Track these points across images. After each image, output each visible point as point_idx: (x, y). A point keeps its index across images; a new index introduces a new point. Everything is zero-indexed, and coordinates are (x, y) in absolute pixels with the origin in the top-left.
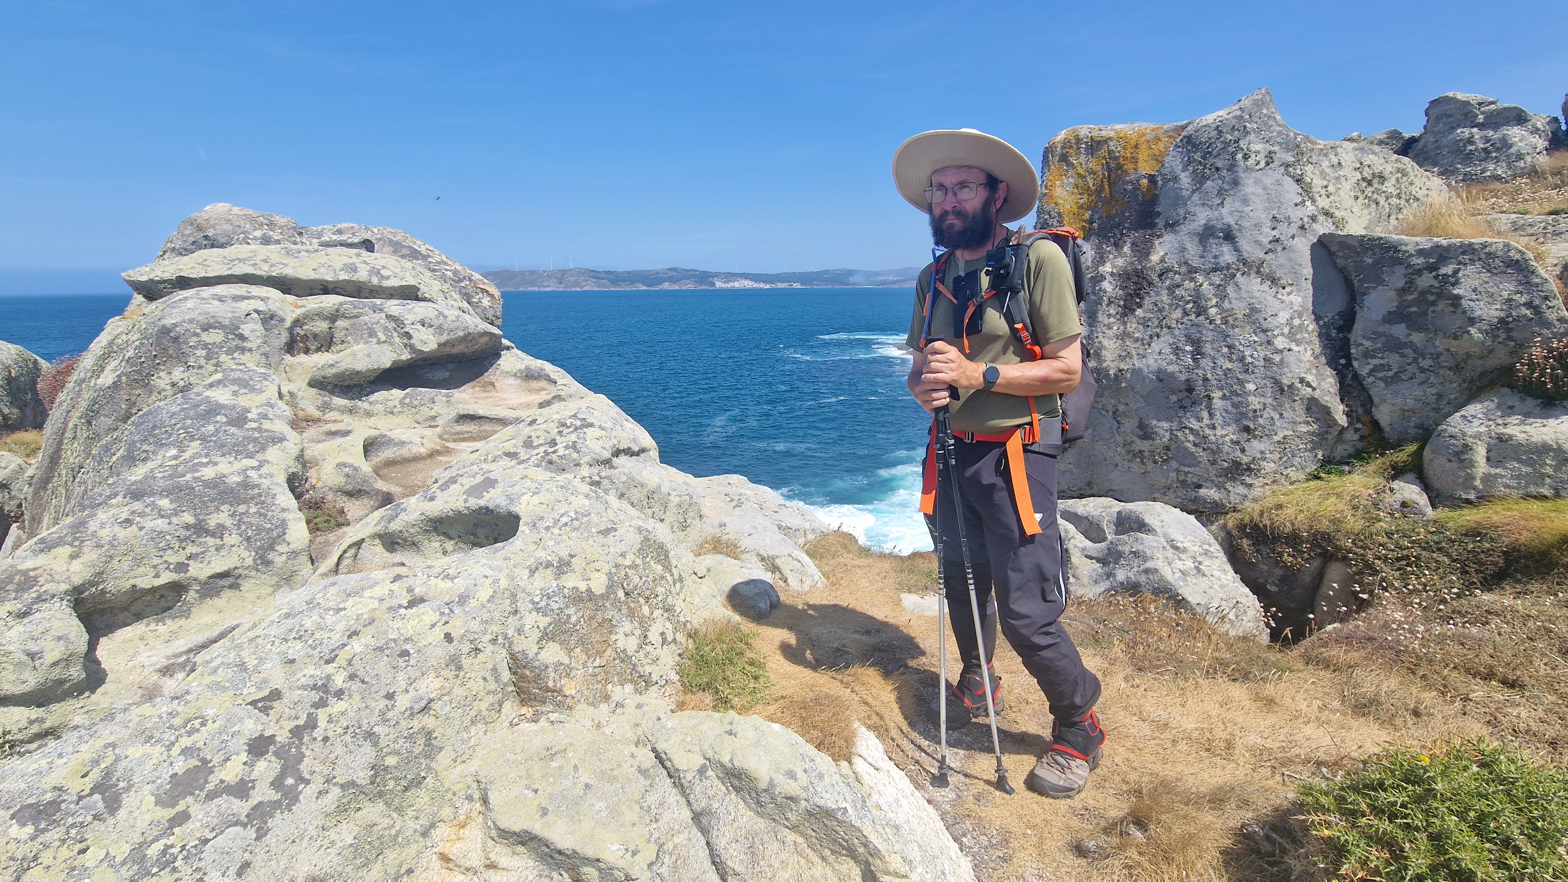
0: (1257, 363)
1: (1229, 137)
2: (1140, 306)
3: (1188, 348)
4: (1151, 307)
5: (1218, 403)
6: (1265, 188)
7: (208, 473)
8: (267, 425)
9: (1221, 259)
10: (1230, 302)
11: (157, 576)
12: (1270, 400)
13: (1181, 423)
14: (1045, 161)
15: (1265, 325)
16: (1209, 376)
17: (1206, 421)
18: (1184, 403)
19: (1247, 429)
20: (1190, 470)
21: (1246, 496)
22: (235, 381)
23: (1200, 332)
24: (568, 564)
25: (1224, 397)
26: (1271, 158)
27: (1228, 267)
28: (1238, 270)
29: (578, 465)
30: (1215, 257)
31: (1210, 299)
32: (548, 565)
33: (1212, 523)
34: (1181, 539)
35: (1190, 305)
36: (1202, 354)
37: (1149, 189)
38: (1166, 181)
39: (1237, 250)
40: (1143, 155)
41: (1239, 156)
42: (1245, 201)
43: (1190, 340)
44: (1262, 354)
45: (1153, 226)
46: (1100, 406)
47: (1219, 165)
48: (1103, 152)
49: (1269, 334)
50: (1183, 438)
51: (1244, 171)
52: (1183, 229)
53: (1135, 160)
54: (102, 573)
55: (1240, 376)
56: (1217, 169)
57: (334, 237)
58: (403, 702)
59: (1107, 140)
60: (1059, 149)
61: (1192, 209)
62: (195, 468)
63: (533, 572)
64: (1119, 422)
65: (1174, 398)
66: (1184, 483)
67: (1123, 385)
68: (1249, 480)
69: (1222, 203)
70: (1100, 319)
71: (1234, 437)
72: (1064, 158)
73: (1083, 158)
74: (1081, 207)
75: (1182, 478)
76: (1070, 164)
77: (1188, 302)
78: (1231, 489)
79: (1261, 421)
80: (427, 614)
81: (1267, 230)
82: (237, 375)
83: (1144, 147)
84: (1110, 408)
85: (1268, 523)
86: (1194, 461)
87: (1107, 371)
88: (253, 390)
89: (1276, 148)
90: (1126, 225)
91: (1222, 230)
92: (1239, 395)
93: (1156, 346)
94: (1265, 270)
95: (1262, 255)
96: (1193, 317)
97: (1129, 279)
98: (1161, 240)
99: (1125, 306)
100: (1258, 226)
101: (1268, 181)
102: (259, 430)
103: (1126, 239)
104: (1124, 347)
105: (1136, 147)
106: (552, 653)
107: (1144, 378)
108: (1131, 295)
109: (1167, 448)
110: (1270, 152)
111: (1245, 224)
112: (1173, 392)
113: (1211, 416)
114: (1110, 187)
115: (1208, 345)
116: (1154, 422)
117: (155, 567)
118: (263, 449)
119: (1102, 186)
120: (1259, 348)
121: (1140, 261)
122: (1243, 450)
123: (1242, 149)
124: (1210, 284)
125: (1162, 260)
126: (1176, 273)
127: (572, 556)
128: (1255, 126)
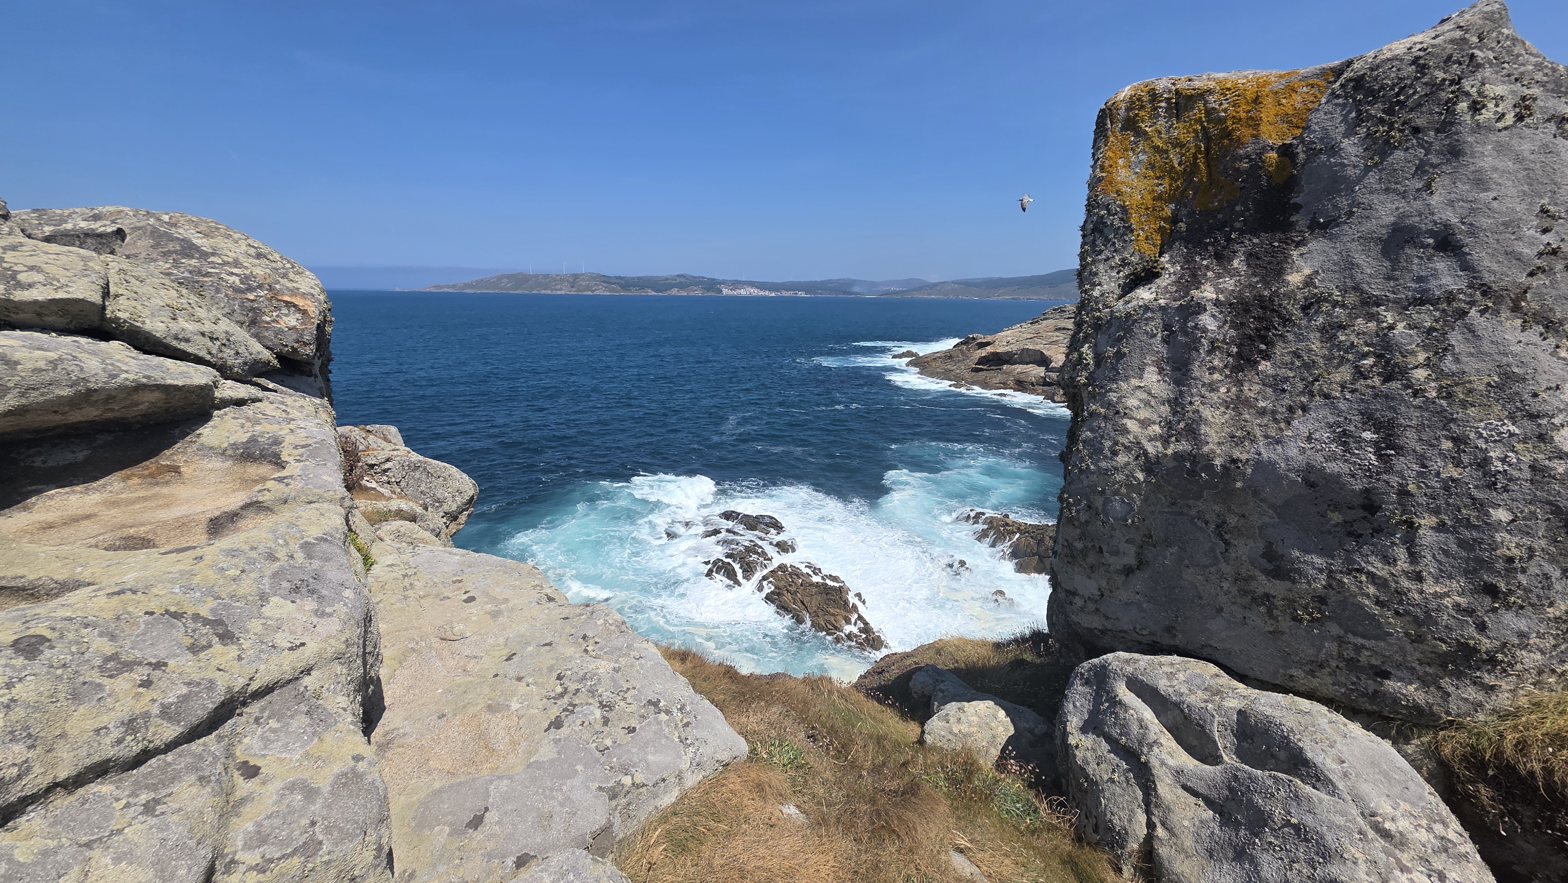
0: (1516, 474)
1: (1440, 75)
2: (1267, 357)
3: (1367, 435)
4: (1288, 359)
5: (1427, 536)
6: (1519, 159)
9: (1433, 284)
10: (1457, 361)
12: (1543, 543)
13: (1349, 561)
14: (1101, 131)
15: (1535, 406)
16: (1411, 487)
17: (1403, 564)
18: (1358, 528)
19: (1492, 591)
20: (1367, 643)
21: (1481, 705)
23: (1393, 409)
25: (1441, 527)
26: (1527, 108)
27: (1450, 297)
28: (1472, 303)
30: (1420, 279)
31: (1413, 353)
33: (1407, 741)
35: (1369, 362)
36: (1400, 450)
37: (1280, 167)
38: (1313, 153)
39: (1466, 267)
40: (1268, 112)
41: (1463, 106)
42: (1480, 182)
43: (1369, 419)
44: (1527, 458)
45: (1287, 227)
46: (1193, 512)
47: (1420, 122)
48: (1198, 111)
49: (1544, 421)
50: (1353, 588)
51: (1473, 131)
52: (1349, 231)
53: (1254, 123)
55: (1475, 493)
56: (1416, 130)
59: (1202, 95)
60: (1122, 112)
61: (1365, 199)
64: (1227, 543)
65: (1336, 517)
66: (1352, 664)
67: (1239, 485)
68: (1489, 679)
69: (1428, 186)
70: (1196, 373)
71: (1463, 601)
72: (1131, 125)
73: (1161, 123)
74: (1159, 198)
75: (1349, 653)
76: (1140, 133)
77: (1365, 356)
78: (1451, 689)
79: (1523, 579)
81: (1530, 232)
83: (1269, 101)
84: (1211, 517)
85: (1537, 767)
86: (1378, 632)
87: (1209, 458)
89: (1535, 91)
90: (1237, 225)
91: (1431, 233)
92: (1476, 527)
93: (1301, 425)
94: (1531, 303)
95: (1523, 279)
96: (1377, 381)
97: (1247, 311)
98: (1303, 249)
99: (1239, 355)
100: (1512, 225)
101: (1526, 147)
103: (1237, 247)
104: (1237, 421)
105: (1257, 100)
107: (1280, 478)
108: (1250, 337)
109: (1322, 600)
110: (1524, 99)
111: (1485, 222)
112: (1336, 507)
113: (1414, 557)
114: (1208, 166)
115: (1411, 434)
116: (1296, 553)
119: (1195, 165)
120: (1519, 447)
121: (1267, 284)
122: (1482, 627)
123: (1468, 94)
124: (1410, 327)
125: (1309, 282)
126: (1335, 304)
128: (1491, 55)
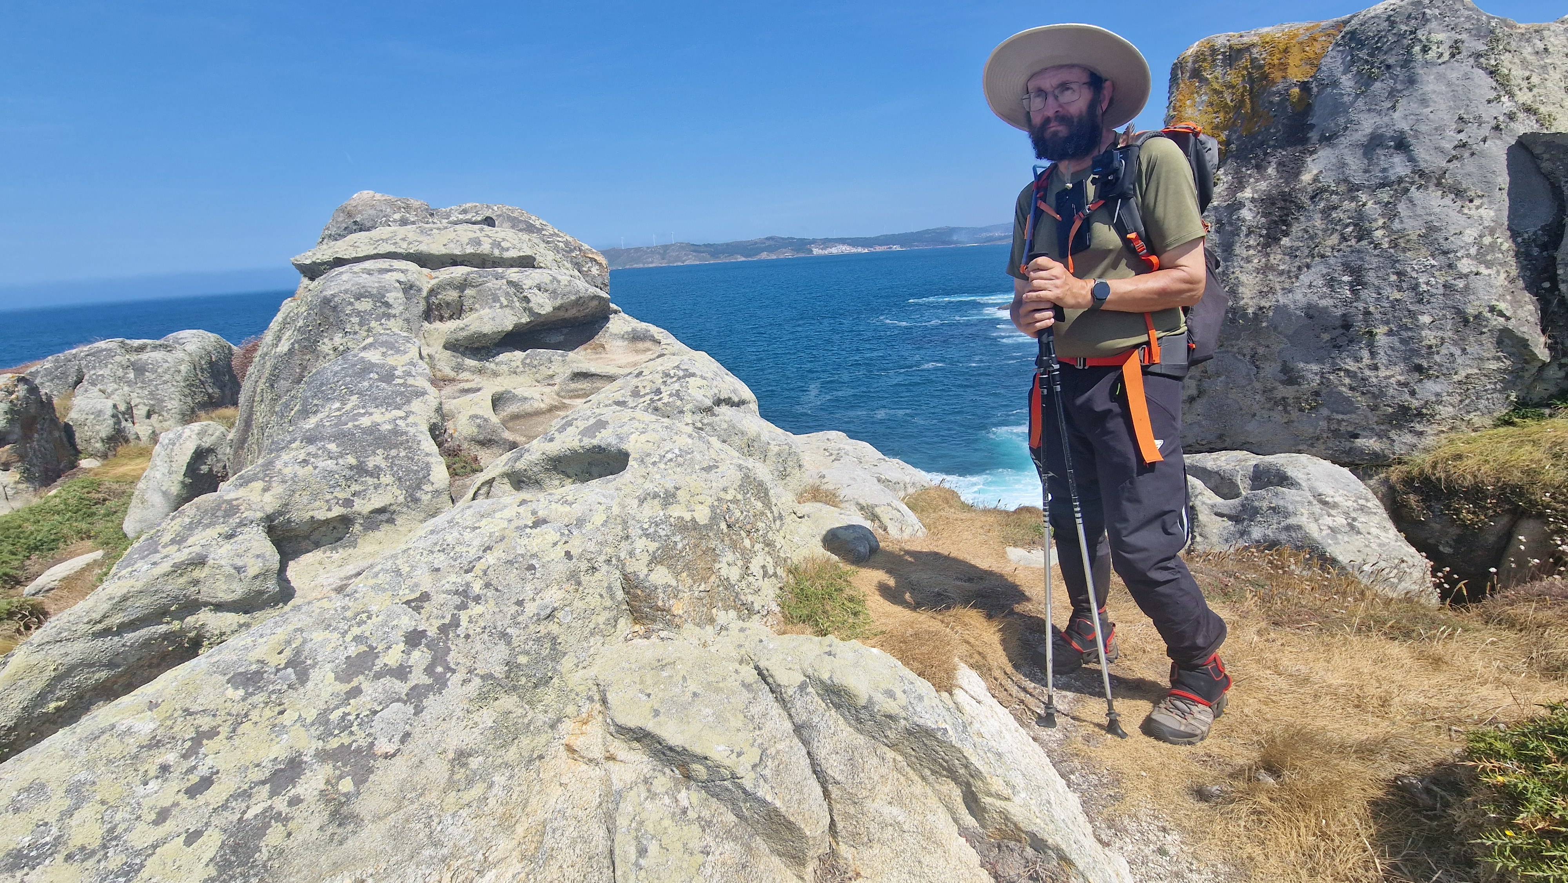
0: (1434, 291)
1: (1404, 28)
2: (1286, 234)
3: (1346, 278)
4: (1300, 234)
5: (1382, 339)
6: (1449, 84)
7: (365, 422)
8: (410, 381)
9: (1391, 172)
10: (1402, 222)
11: (329, 510)
12: (1450, 334)
13: (1334, 364)
14: (1174, 80)
15: (1446, 246)
16: (1372, 309)
17: (1367, 361)
18: (1339, 342)
19: (1419, 369)
20: (1345, 417)
21: (1415, 446)
22: (384, 344)
23: (1362, 259)
24: (674, 496)
25: (1390, 333)
26: (1457, 48)
27: (1400, 180)
28: (1412, 183)
29: (682, 412)
30: (1384, 170)
31: (1376, 220)
32: (656, 496)
33: (1371, 477)
34: (1331, 493)
35: (1350, 229)
36: (1364, 285)
37: (1300, 99)
38: (1323, 86)
39: (1412, 159)
40: (1294, 59)
41: (1417, 49)
42: (1424, 102)
43: (1348, 268)
44: (1441, 280)
45: (1304, 141)
46: (1235, 350)
47: (1391, 61)
48: (1244, 61)
49: (1451, 256)
50: (1336, 382)
51: (1423, 67)
52: (1344, 141)
53: (1284, 67)
54: (287, 505)
55: (1411, 307)
56: (1388, 67)
57: (461, 217)
58: (531, 608)
59: (1248, 48)
60: (1190, 64)
61: (1355, 117)
62: (355, 418)
63: (642, 501)
64: (1257, 367)
65: (1326, 337)
66: (1336, 433)
67: (1264, 324)
68: (1419, 427)
69: (1394, 107)
70: (1237, 252)
71: (1402, 378)
72: (1196, 74)
73: (1219, 71)
74: (1216, 127)
75: (1334, 426)
76: (1203, 80)
77: (1347, 226)
78: (1395, 437)
79: (1437, 358)
80: (549, 534)
81: (1450, 133)
82: (385, 338)
83: (1295, 51)
84: (1247, 351)
85: (1443, 475)
86: (1348, 406)
87: (1244, 309)
88: (398, 351)
89: (1464, 36)
90: (1271, 143)
91: (1392, 138)
92: (1410, 329)
93: (1305, 278)
94: (1448, 180)
95: (1444, 164)
96: (1353, 242)
97: (1273, 204)
98: (1315, 156)
99: (1268, 236)
100: (1439, 130)
101: (1453, 75)
102: (404, 385)
103: (1271, 159)
104: (1265, 281)
105: (1286, 51)
106: (661, 576)
107: (1290, 315)
108: (1275, 222)
109: (1317, 394)
110: (1456, 42)
111: (1423, 128)
112: (1325, 329)
113: (1373, 354)
114: (1251, 102)
115: (1371, 274)
116: (1302, 365)
117: (327, 501)
118: (409, 402)
119: (1242, 102)
120: (1437, 273)
121: (1287, 183)
122: (1413, 393)
123: (1420, 41)
124: (1376, 203)
125: (1316, 180)
126: (1333, 193)
127: (677, 489)
128: (1437, 12)
